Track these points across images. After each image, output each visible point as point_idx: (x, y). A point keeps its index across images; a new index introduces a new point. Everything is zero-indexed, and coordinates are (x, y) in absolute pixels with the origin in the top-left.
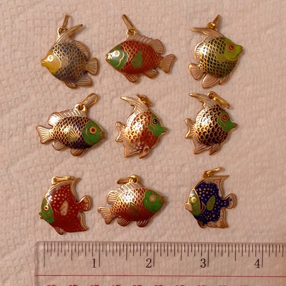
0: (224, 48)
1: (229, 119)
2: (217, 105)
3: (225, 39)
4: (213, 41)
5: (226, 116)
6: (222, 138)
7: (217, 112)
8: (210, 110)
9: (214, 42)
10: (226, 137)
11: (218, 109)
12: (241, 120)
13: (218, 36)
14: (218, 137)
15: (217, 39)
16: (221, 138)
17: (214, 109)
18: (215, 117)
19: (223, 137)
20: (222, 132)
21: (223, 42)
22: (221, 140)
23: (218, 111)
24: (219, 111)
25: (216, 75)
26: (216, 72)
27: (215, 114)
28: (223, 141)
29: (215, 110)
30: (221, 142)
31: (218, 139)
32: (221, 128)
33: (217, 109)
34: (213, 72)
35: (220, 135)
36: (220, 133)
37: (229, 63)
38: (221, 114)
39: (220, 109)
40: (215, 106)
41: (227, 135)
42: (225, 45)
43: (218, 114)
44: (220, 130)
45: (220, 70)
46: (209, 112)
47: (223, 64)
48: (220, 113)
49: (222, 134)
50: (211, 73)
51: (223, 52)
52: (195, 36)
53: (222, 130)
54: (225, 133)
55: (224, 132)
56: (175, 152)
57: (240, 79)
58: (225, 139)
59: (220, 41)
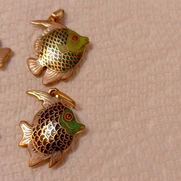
0: (66, 39)
1: (74, 119)
2: (60, 103)
3: (68, 30)
4: (54, 32)
5: (70, 115)
6: (65, 143)
7: (59, 111)
8: (50, 108)
9: (55, 34)
10: (69, 142)
11: (61, 108)
12: (92, 123)
13: (60, 28)
14: (59, 142)
15: (59, 30)
16: (63, 144)
17: (55, 107)
18: (56, 116)
19: (67, 142)
20: (65, 135)
21: (65, 33)
22: (64, 146)
23: (60, 109)
24: (62, 109)
25: (58, 69)
26: (58, 65)
27: (57, 113)
28: (67, 147)
29: (57, 108)
30: (63, 149)
31: (59, 145)
32: (63, 130)
33: (59, 107)
34: (54, 65)
35: (62, 139)
36: (62, 136)
37: (72, 55)
38: (63, 113)
39: (63, 107)
40: (56, 104)
41: (72, 139)
42: (68, 35)
43: (60, 113)
44: (61, 132)
45: (62, 62)
46: (49, 111)
47: (66, 56)
48: (62, 111)
49: (64, 138)
50: (53, 66)
51: (65, 43)
52: (36, 32)
53: (64, 133)
54: (69, 137)
55: (67, 135)
56: (5, 165)
57: (88, 75)
58: (69, 145)
59: (62, 32)
